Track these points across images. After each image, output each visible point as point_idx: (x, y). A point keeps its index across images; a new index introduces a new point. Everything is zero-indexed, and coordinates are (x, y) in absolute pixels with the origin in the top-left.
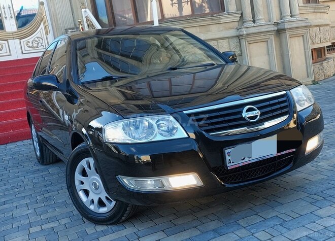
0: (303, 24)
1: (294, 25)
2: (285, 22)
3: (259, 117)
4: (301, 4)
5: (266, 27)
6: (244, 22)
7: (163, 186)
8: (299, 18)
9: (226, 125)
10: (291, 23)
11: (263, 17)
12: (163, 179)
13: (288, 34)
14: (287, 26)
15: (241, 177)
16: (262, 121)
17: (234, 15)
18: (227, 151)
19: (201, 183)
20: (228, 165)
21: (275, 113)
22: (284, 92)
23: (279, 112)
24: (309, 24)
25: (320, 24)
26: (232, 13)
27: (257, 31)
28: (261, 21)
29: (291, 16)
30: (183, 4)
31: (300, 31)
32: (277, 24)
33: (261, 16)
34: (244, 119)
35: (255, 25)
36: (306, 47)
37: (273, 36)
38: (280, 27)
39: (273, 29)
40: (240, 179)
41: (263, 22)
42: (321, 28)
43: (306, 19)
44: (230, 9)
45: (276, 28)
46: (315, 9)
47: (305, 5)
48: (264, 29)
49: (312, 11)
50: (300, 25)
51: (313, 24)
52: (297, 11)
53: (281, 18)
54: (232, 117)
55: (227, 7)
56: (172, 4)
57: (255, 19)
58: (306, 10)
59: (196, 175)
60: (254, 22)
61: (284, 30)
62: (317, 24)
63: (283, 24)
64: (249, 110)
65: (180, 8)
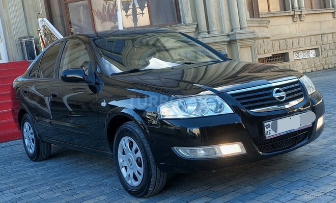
0: (252, 37)
1: (244, 37)
2: (236, 34)
3: (285, 97)
4: (249, 18)
5: (220, 37)
6: (199, 33)
7: (216, 153)
8: (248, 30)
9: (261, 103)
10: (241, 35)
11: (217, 29)
12: (216, 147)
13: (239, 44)
14: (238, 37)
15: (272, 148)
16: (287, 101)
17: (190, 27)
18: (266, 124)
19: (244, 152)
20: (266, 136)
21: (295, 95)
22: (297, 80)
23: (297, 95)
24: (256, 36)
25: (264, 36)
26: (189, 25)
27: (212, 41)
28: (215, 32)
29: (241, 29)
30: (138, 16)
31: (249, 43)
32: (228, 35)
33: (215, 28)
34: (274, 99)
35: (210, 35)
36: (254, 57)
37: (226, 46)
38: (232, 38)
39: (226, 40)
40: (271, 149)
41: (217, 33)
42: (265, 40)
43: (254, 32)
44: (186, 21)
45: (228, 39)
46: (259, 23)
47: (251, 19)
48: (218, 39)
49: (257, 25)
50: (249, 37)
51: (260, 37)
52: (245, 25)
53: (232, 30)
54: (264, 97)
55: (183, 18)
56: (127, 16)
57: (210, 30)
58: (253, 23)
59: (241, 144)
60: (209, 33)
61: (236, 40)
62: (262, 37)
63: (234, 35)
64: (277, 92)
65: (135, 20)
